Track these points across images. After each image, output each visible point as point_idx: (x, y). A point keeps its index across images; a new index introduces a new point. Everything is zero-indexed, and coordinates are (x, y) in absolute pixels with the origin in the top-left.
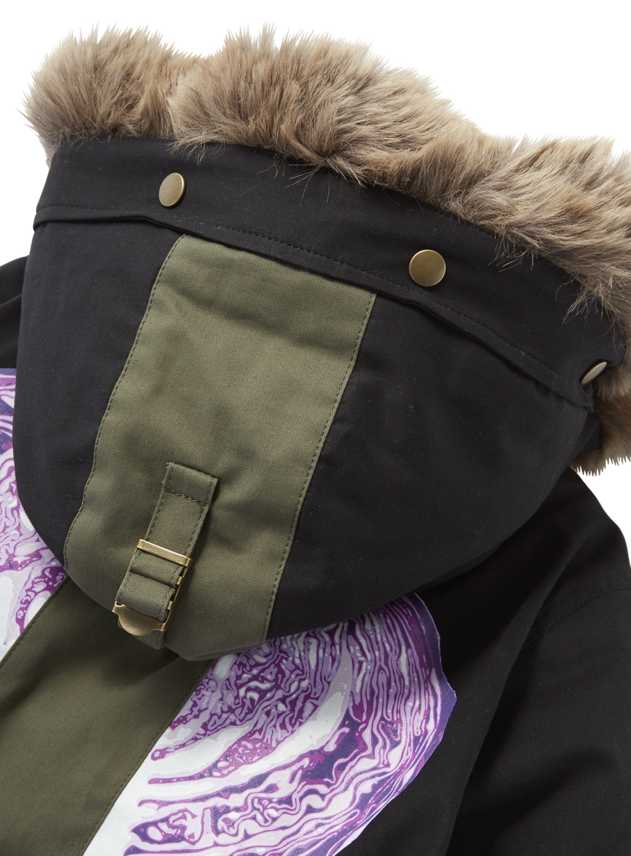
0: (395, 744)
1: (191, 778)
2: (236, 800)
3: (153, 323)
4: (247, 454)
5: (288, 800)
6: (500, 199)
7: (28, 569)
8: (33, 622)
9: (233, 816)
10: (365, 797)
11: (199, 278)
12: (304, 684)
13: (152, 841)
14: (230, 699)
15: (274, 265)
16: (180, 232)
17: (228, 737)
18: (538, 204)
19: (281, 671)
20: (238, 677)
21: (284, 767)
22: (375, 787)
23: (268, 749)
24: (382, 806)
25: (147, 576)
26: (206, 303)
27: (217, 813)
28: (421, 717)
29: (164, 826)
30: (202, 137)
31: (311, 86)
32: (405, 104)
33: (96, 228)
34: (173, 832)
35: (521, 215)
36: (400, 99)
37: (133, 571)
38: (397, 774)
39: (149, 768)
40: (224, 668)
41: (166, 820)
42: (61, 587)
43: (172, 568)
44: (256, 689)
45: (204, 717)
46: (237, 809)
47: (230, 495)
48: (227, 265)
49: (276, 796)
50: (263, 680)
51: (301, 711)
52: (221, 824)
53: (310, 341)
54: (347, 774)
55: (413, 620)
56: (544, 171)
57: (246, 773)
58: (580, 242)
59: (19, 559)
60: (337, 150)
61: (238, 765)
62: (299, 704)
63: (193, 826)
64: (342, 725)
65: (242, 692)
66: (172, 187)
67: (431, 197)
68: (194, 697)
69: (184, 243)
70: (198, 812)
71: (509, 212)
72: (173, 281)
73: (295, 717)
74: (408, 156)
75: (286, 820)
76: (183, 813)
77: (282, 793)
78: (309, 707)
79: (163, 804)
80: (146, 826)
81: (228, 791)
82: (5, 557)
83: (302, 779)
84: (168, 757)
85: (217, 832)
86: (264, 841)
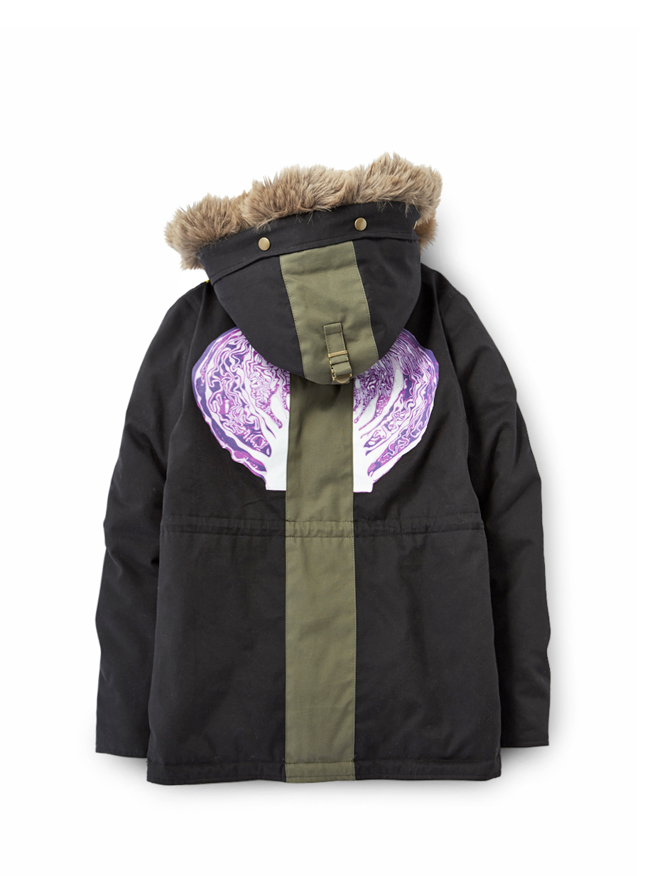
0: (422, 375)
1: (372, 421)
2: (389, 418)
3: (290, 288)
4: (345, 310)
5: (404, 409)
6: (369, 191)
7: (278, 391)
8: (291, 406)
9: (391, 423)
10: (425, 395)
11: (295, 266)
12: (385, 374)
13: (372, 446)
14: (366, 392)
15: (317, 249)
16: (278, 256)
17: (374, 402)
18: (382, 187)
19: (376, 375)
20: (364, 384)
21: (397, 400)
22: (426, 390)
23: (388, 398)
24: (434, 393)
25: (338, 363)
26: (302, 273)
27: (386, 425)
28: (424, 363)
29: (373, 439)
30: (265, 222)
31: (296, 188)
32: (326, 177)
33: (245, 270)
34: (377, 439)
35: (379, 193)
36: (323, 177)
37: (333, 365)
38: (430, 383)
39: (356, 427)
40: (358, 384)
41: (372, 437)
42: (291, 390)
43: (344, 356)
44: (372, 384)
45: (362, 402)
46: (391, 421)
47: (346, 325)
48: (303, 257)
49: (400, 410)
50: (372, 381)
51: (390, 382)
52: (390, 428)
53: (340, 266)
54: (415, 392)
55: (404, 336)
56: (376, 174)
57: (386, 409)
58: (401, 191)
59: (273, 390)
60: (315, 203)
61: (383, 408)
62: (388, 380)
63: (382, 434)
64: (404, 379)
65: (368, 388)
66: (264, 243)
67: (350, 202)
68: (355, 398)
69: (282, 259)
70: (381, 429)
71: (374, 194)
72: (288, 272)
73: (390, 385)
74: (341, 193)
75: (407, 415)
76: (376, 432)
77: (401, 408)
78: (391, 379)
79: (368, 433)
80: (367, 443)
81: (385, 417)
82: (269, 392)
83: (404, 400)
84: (360, 420)
85: (390, 431)
86: (405, 425)
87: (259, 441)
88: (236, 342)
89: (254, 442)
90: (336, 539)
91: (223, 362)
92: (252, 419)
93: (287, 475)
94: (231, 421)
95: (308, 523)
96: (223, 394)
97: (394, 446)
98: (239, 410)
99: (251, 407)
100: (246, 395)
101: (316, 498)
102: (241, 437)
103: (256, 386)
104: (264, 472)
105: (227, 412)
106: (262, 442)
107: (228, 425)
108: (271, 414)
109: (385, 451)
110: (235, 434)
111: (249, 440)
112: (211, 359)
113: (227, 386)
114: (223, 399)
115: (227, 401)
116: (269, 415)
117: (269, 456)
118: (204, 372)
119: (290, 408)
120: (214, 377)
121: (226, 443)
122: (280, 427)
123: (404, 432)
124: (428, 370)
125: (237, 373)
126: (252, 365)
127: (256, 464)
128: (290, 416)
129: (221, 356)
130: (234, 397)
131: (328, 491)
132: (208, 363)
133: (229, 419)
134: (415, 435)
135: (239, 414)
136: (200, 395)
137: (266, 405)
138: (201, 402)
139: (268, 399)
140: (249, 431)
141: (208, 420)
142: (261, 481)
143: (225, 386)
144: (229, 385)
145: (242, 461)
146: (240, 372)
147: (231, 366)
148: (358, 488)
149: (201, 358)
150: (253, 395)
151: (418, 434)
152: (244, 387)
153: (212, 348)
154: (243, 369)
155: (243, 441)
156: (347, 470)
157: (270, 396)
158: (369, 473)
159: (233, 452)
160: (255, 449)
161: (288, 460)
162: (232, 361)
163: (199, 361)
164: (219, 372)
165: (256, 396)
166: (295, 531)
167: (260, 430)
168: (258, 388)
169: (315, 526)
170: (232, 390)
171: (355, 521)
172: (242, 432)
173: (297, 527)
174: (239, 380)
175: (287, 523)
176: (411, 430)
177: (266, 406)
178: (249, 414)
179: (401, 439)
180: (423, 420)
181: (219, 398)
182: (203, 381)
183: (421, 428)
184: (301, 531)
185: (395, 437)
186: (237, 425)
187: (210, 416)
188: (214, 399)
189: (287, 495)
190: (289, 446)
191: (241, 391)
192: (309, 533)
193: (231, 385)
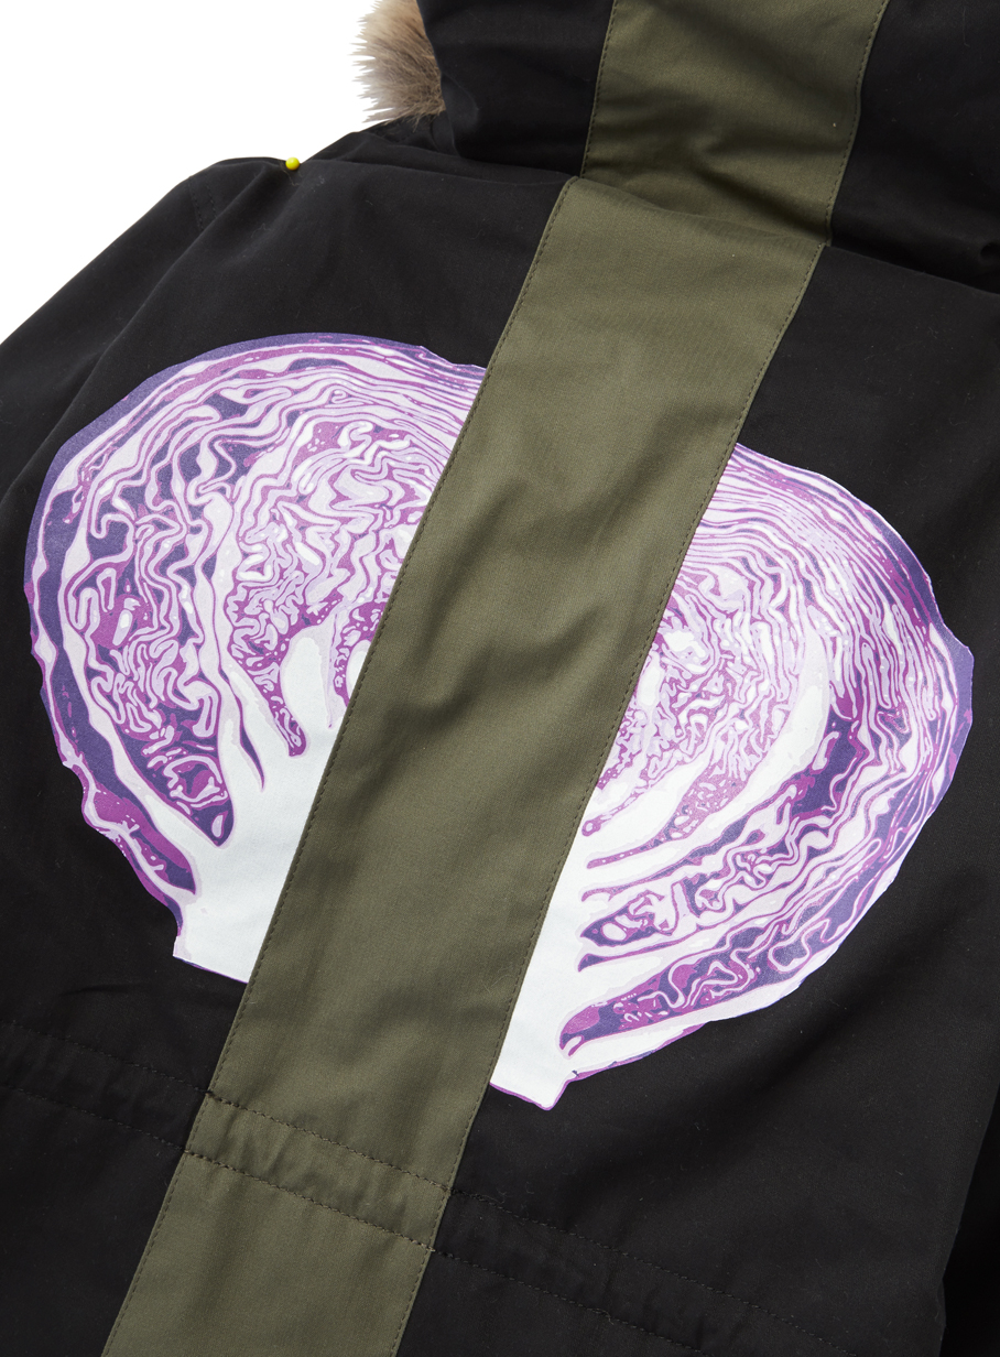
0: (904, 739)
1: (644, 848)
2: (712, 863)
5: (780, 847)
7: (330, 619)
8: (358, 686)
9: (713, 885)
10: (883, 820)
12: (764, 687)
13: (612, 943)
14: (669, 732)
17: (680, 781)
19: (729, 679)
20: (673, 700)
21: (766, 804)
22: (893, 803)
23: (737, 786)
24: (914, 830)
27: (690, 887)
28: (930, 693)
29: (623, 920)
34: (638, 925)
38: (920, 780)
39: (582, 848)
40: (650, 691)
41: (624, 911)
44: (701, 710)
45: (640, 762)
46: (716, 875)
49: (763, 845)
50: (708, 696)
51: (769, 723)
52: (700, 900)
54: (850, 794)
57: (716, 824)
59: (315, 610)
61: (702, 817)
62: (764, 715)
63: (662, 912)
64: (829, 730)
65: (683, 718)
68: (619, 739)
70: (666, 892)
75: (784, 874)
76: (645, 898)
77: (770, 840)
78: (778, 716)
79: (615, 891)
80: (599, 925)
81: (697, 856)
82: (295, 612)
83: (793, 814)
84: (605, 828)
85: (697, 912)
86: (762, 909)
87: (194, 778)
88: (248, 395)
89: (176, 779)
90: (364, 1228)
91: (173, 457)
92: (195, 693)
93: (271, 930)
94: (120, 678)
95: (286, 1130)
96: (126, 572)
97: (690, 974)
98: (164, 647)
99: (209, 646)
100: (204, 601)
101: (350, 1054)
102: (134, 746)
103: (256, 576)
104: (185, 893)
105: (117, 641)
106: (206, 784)
107: (107, 688)
108: (274, 698)
109: (653, 980)
110: (118, 729)
111: (161, 766)
112: (135, 430)
113: (149, 549)
114: (120, 592)
115: (131, 603)
116: (267, 696)
117: (219, 842)
118: (90, 473)
119: (356, 694)
120: (119, 503)
121: (79, 749)
122: (296, 751)
123: (746, 938)
124: (932, 725)
125: (207, 512)
126: (273, 495)
127: (162, 858)
128: (346, 721)
129: (174, 432)
130: (159, 596)
131: (400, 1045)
132: (120, 443)
133: (117, 670)
134: (787, 963)
135: (156, 662)
136: (48, 557)
137: (264, 656)
138: (43, 581)
139: (281, 638)
140: (170, 733)
141: (44, 649)
142: (167, 920)
143: (144, 547)
144: (157, 547)
145: (116, 831)
146: (218, 510)
147: (195, 482)
148: (510, 1075)
149: (107, 415)
150: (233, 607)
151: (796, 963)
152: (208, 570)
153: (156, 391)
154: (232, 502)
155: (139, 763)
156: (493, 996)
157: (293, 630)
158: (565, 1039)
159: (92, 789)
160: (172, 802)
161: (290, 877)
162: (207, 462)
163: (90, 427)
164: (143, 488)
165: (241, 615)
166: (224, 1146)
167: (213, 741)
168: (261, 587)
169: (308, 1154)
170: (162, 568)
171: (457, 1190)
172: (148, 727)
173: (241, 1128)
174: (199, 539)
175: (208, 1104)
176: (779, 937)
177: (266, 663)
178: (191, 671)
179: (725, 958)
180: (838, 915)
181: (107, 583)
182: (76, 508)
183: (816, 944)
184: (248, 1152)
185: (704, 943)
186: (135, 699)
187: (57, 638)
188: (90, 582)
189: (249, 1001)
190: (308, 826)
191: (192, 582)
192: (275, 1169)
193: (167, 547)
